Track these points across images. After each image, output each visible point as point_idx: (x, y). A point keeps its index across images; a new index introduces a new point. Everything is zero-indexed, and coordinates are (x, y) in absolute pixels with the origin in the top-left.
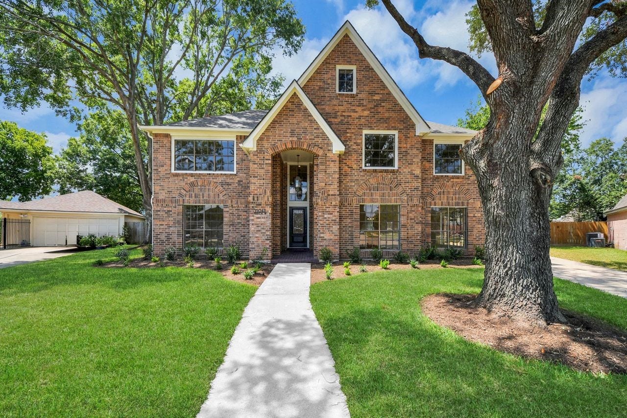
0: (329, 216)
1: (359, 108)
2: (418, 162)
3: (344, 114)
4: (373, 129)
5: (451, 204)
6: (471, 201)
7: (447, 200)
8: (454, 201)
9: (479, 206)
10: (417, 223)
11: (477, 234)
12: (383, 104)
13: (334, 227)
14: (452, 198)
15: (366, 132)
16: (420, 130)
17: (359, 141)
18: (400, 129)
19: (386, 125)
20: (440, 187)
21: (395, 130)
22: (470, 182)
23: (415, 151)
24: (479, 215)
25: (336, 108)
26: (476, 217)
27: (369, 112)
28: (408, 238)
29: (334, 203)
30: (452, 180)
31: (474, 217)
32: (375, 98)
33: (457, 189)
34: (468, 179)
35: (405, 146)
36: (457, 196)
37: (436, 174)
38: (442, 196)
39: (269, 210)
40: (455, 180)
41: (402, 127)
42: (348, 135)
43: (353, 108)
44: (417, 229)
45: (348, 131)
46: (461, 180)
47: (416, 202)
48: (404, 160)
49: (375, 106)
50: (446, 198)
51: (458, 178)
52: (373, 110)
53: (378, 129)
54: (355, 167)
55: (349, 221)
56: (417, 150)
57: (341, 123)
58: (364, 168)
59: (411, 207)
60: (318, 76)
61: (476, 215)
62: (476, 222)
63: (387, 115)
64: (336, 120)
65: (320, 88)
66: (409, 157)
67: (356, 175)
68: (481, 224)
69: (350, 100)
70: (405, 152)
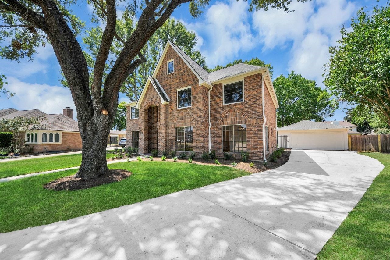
0: (161, 134)
1: (175, 79)
2: (201, 101)
3: (169, 84)
4: (181, 88)
5: (233, 123)
6: (249, 119)
7: (231, 120)
8: (236, 121)
9: (255, 123)
10: (201, 137)
11: (254, 144)
12: (184, 74)
13: (163, 139)
14: (234, 119)
15: (178, 90)
16: (201, 83)
17: (175, 96)
18: (192, 84)
19: (186, 84)
20: (226, 113)
21: (190, 85)
22: (247, 106)
23: (199, 95)
24: (256, 129)
25: (166, 82)
26: (253, 131)
27: (178, 80)
28: (196, 145)
29: (163, 128)
30: (234, 107)
31: (251, 131)
32: (181, 72)
33: (238, 112)
34: (246, 104)
35: (194, 93)
36: (238, 117)
37: (226, 104)
38: (228, 118)
39: (143, 132)
40: (237, 106)
41: (193, 83)
42: (171, 93)
43: (173, 80)
44: (201, 140)
45: (171, 92)
46: (241, 106)
47: (200, 124)
48: (194, 101)
49: (181, 76)
50: (230, 119)
51: (239, 105)
52: (180, 78)
53: (183, 87)
54: (174, 109)
55: (171, 136)
56: (200, 94)
57: (169, 89)
58: (178, 108)
59: (198, 127)
60: (161, 69)
61: (253, 129)
62: (253, 135)
63: (186, 79)
64: (167, 88)
65: (161, 75)
66: (196, 99)
67: (174, 113)
68: (257, 136)
69: (171, 76)
70: (195, 96)
